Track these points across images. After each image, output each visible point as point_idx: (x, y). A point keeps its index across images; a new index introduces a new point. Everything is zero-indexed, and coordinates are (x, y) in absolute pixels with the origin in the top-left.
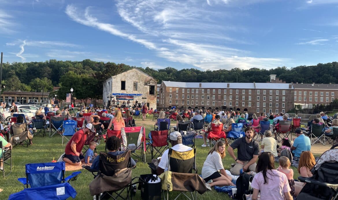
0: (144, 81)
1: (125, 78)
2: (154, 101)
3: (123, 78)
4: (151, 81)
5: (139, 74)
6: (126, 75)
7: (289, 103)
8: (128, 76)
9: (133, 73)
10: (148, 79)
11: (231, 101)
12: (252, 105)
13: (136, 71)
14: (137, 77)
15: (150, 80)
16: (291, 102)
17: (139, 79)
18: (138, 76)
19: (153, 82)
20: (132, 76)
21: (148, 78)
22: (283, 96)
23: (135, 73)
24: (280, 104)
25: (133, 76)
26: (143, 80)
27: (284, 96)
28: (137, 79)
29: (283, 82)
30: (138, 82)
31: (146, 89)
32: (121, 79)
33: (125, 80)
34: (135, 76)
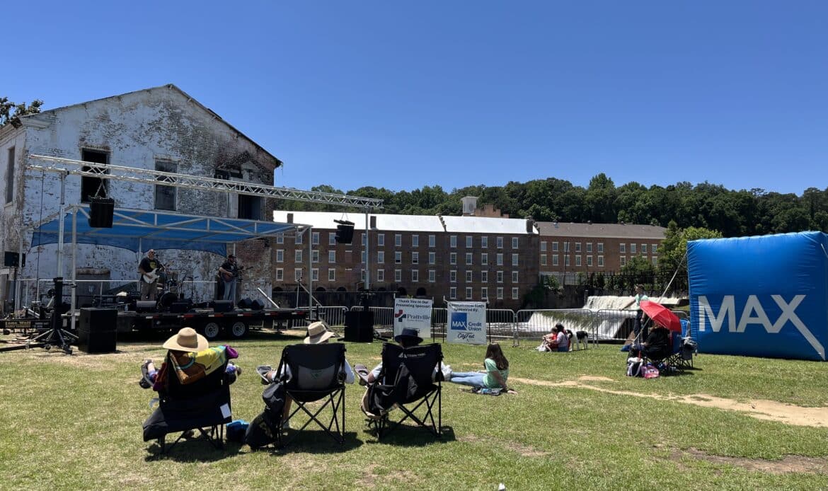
0: (211, 162)
1: (111, 135)
2: (262, 264)
3: (98, 133)
4: (244, 166)
5: (186, 122)
6: (115, 119)
7: (527, 269)
8: (121, 126)
9: (152, 111)
10: (231, 154)
11: (383, 267)
12: (437, 279)
13: (168, 106)
14: (175, 135)
15: (244, 161)
16: (533, 269)
17: (185, 148)
18: (179, 133)
19: (256, 169)
20: (146, 127)
21: (229, 145)
22: (514, 253)
23: (166, 114)
24: (508, 274)
25: (156, 126)
26: (205, 158)
27: (516, 251)
28: (174, 148)
29: (502, 215)
30: (182, 163)
31: (220, 206)
32: (83, 139)
33: (107, 148)
34: (162, 128)
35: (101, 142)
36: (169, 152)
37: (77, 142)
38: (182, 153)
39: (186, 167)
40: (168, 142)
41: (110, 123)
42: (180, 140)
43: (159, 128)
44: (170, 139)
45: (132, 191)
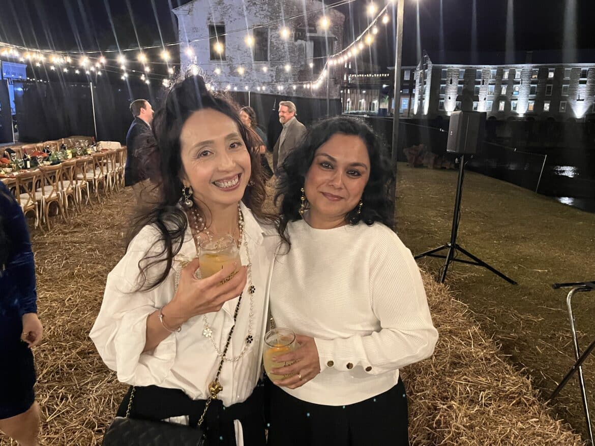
0: (292, 23)
1: (224, 14)
3: (217, 14)
4: (317, 23)
8: (231, 6)
14: (266, 7)
17: (273, 15)
18: (269, 5)
20: (247, 3)
25: (252, 2)
28: (266, 16)
30: (271, 27)
31: (299, 56)
32: (209, 19)
33: (223, 23)
34: (257, 3)
35: (219, 19)
36: (262, 21)
37: (206, 20)
38: (271, 19)
39: (274, 29)
40: (262, 12)
41: (224, 5)
42: (270, 10)
43: (255, 3)
44: (262, 10)
45: (239, 50)
